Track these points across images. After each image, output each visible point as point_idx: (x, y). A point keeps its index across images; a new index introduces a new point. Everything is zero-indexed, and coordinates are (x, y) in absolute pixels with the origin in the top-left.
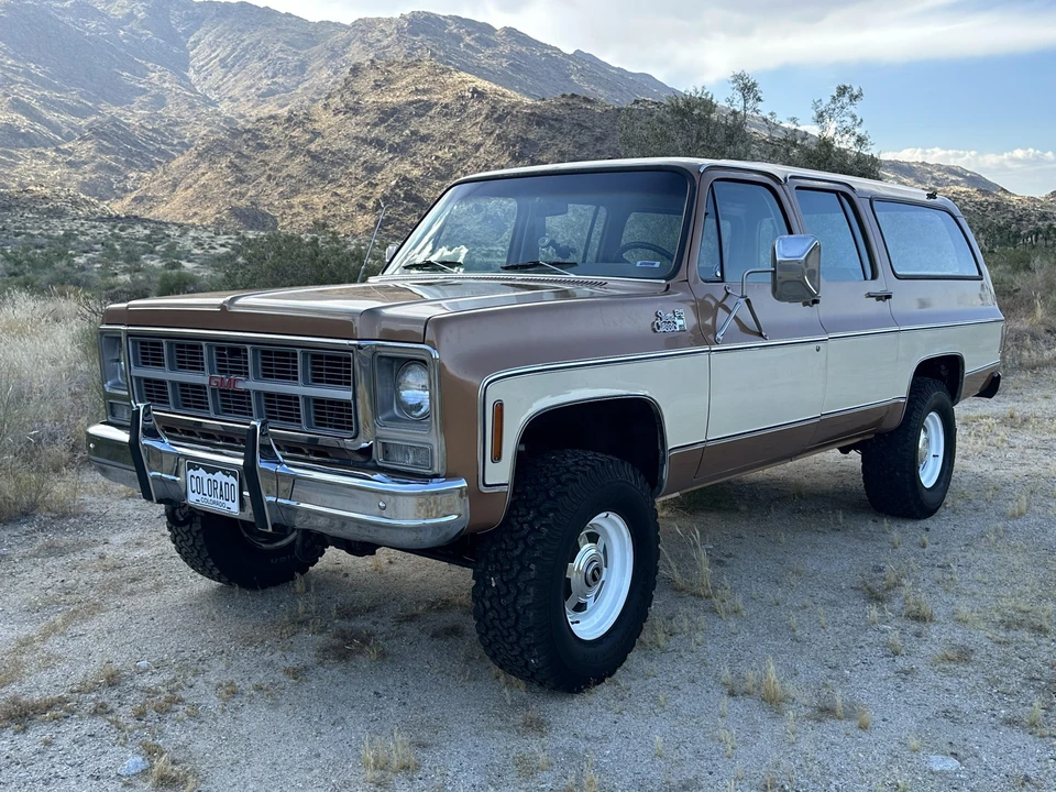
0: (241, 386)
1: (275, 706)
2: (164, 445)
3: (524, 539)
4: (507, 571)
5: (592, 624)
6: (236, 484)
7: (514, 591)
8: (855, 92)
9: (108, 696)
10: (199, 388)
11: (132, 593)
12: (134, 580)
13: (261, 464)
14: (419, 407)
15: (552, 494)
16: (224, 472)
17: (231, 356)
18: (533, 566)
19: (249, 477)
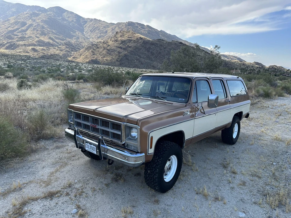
0: (97, 127)
1: (103, 194)
2: (81, 137)
3: (156, 163)
4: (152, 170)
5: (168, 178)
6: (96, 148)
7: (153, 174)
8: (219, 47)
9: (68, 190)
10: (89, 126)
11: (73, 160)
12: (74, 156)
13: (101, 145)
14: (135, 137)
15: (162, 153)
16: (93, 145)
17: (95, 120)
18: (157, 169)
19: (98, 147)
